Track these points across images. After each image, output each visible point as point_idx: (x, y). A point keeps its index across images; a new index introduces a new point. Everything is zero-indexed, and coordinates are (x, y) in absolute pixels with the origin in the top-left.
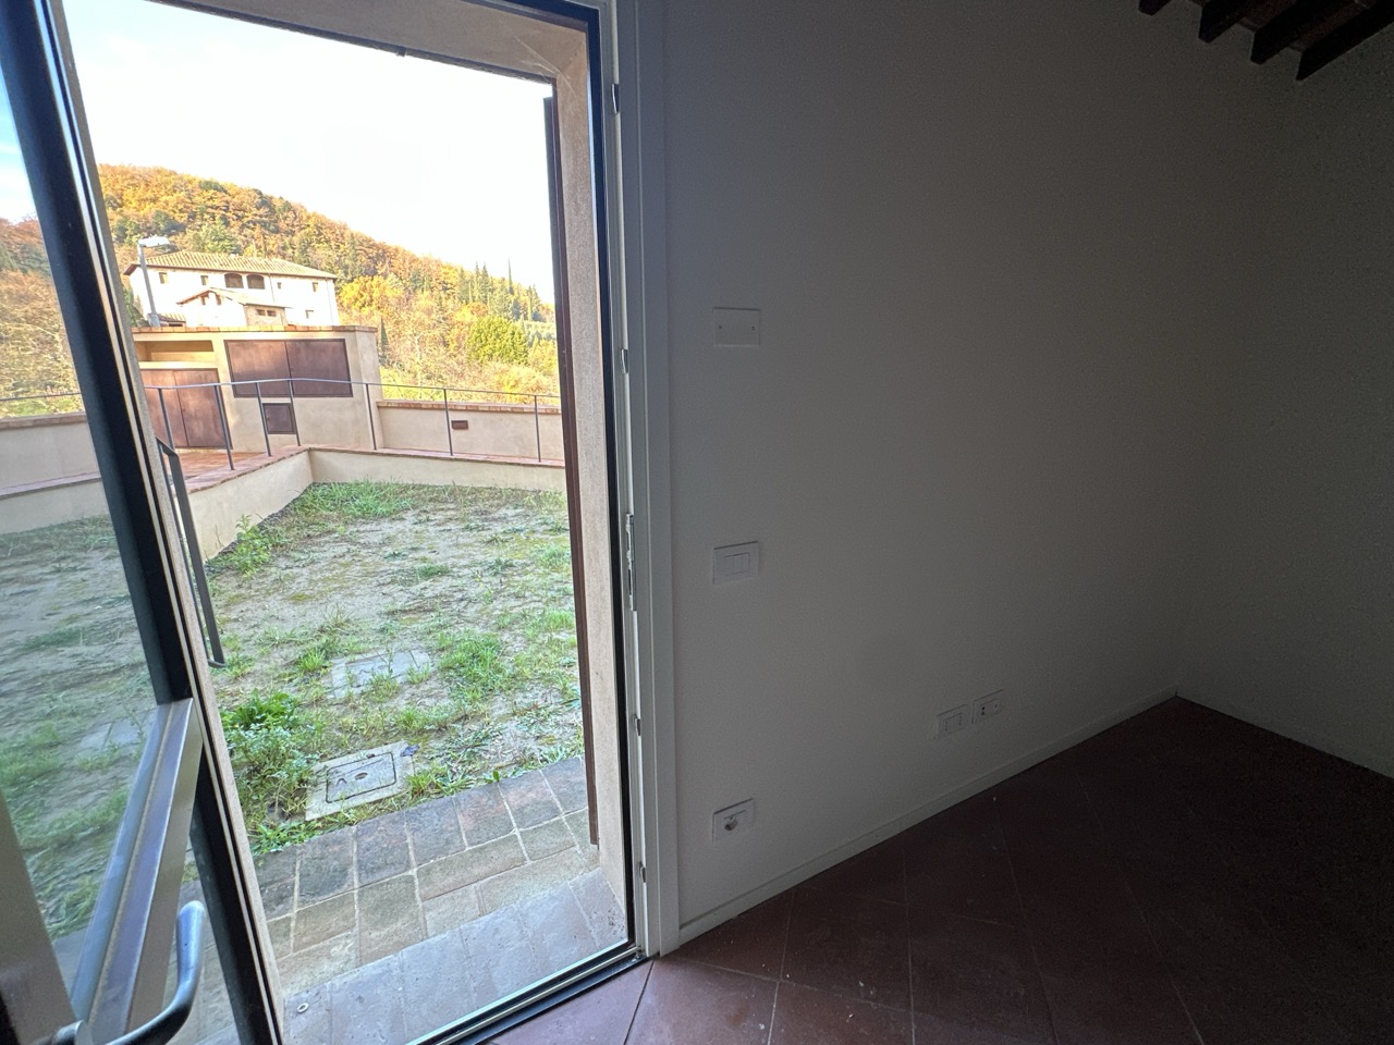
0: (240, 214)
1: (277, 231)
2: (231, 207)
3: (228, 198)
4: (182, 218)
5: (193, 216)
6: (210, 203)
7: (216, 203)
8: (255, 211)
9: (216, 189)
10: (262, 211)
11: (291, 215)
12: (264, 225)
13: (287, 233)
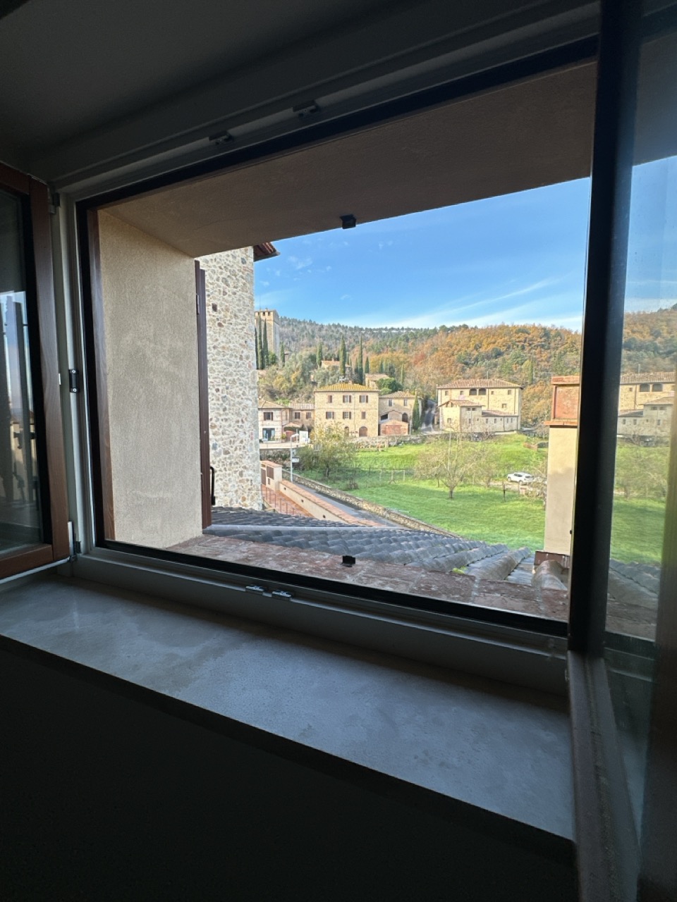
0: (531, 342)
1: (549, 348)
2: (528, 340)
3: (527, 335)
4: (503, 349)
5: (509, 348)
6: (517, 340)
7: (521, 339)
8: (539, 340)
9: (523, 332)
10: (543, 339)
11: (559, 338)
12: (543, 346)
13: (554, 348)
